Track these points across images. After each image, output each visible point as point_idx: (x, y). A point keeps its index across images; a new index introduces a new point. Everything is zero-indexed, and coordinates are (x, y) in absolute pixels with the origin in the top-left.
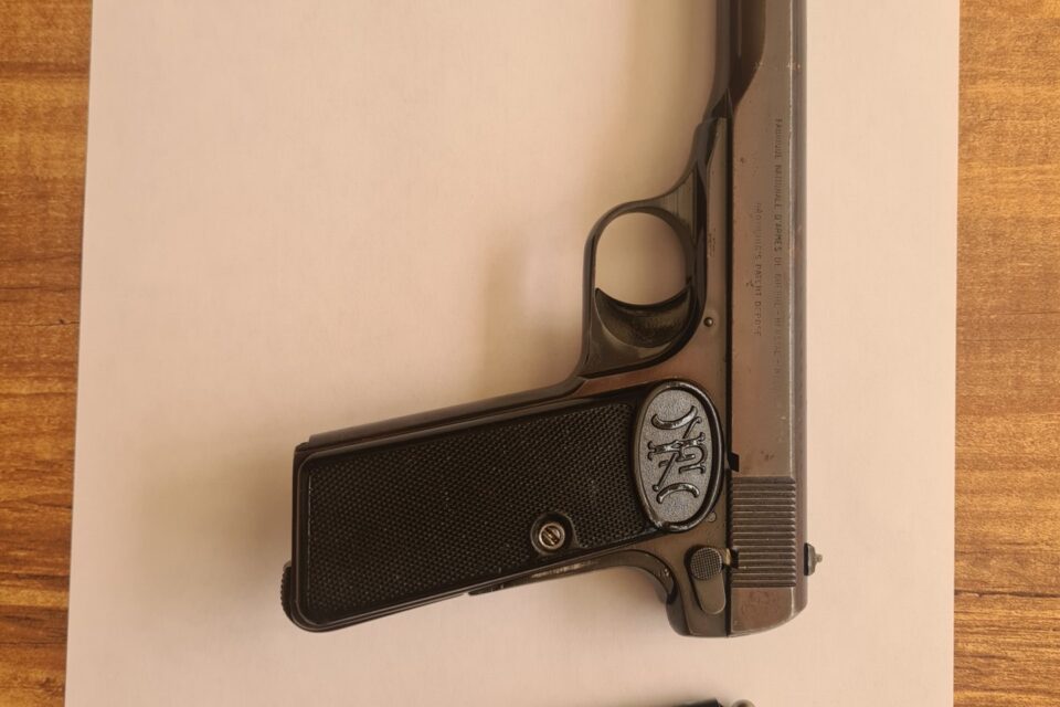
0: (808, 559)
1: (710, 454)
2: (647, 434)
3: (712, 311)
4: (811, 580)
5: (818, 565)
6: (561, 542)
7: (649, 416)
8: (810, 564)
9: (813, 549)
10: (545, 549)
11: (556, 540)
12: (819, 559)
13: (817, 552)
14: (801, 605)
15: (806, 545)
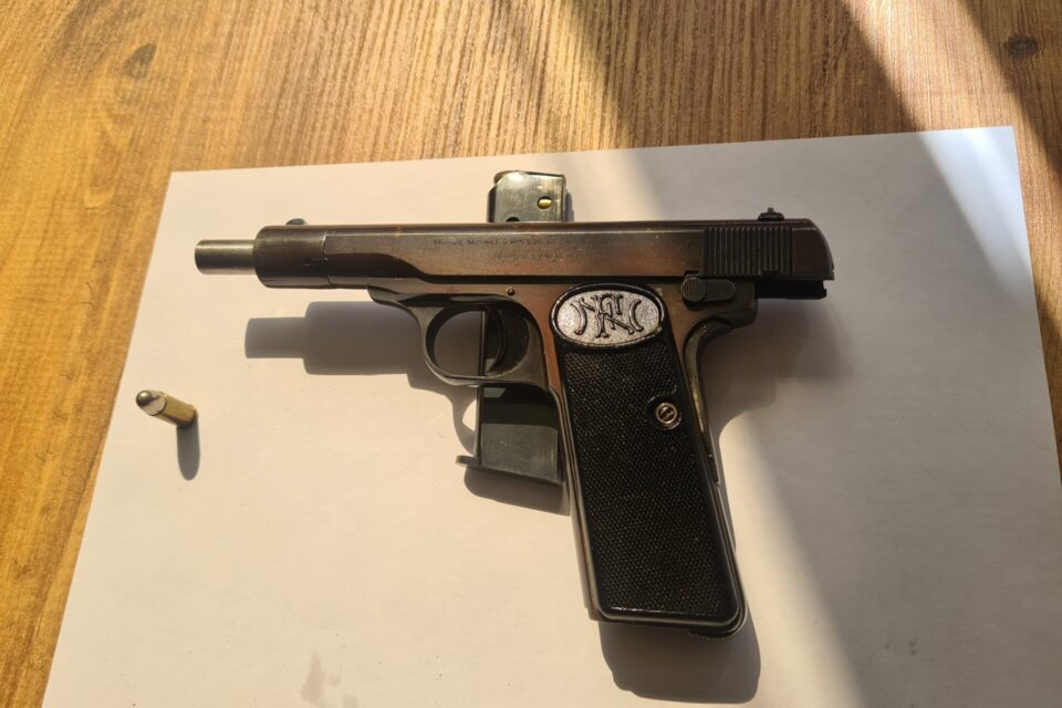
0: (771, 218)
1: (609, 292)
2: (587, 338)
3: (501, 290)
4: (787, 216)
5: (776, 210)
6: (672, 406)
7: (575, 337)
8: (774, 217)
9: (762, 215)
10: (677, 419)
11: (670, 410)
12: (771, 210)
13: (765, 211)
14: (808, 223)
15: (759, 219)
